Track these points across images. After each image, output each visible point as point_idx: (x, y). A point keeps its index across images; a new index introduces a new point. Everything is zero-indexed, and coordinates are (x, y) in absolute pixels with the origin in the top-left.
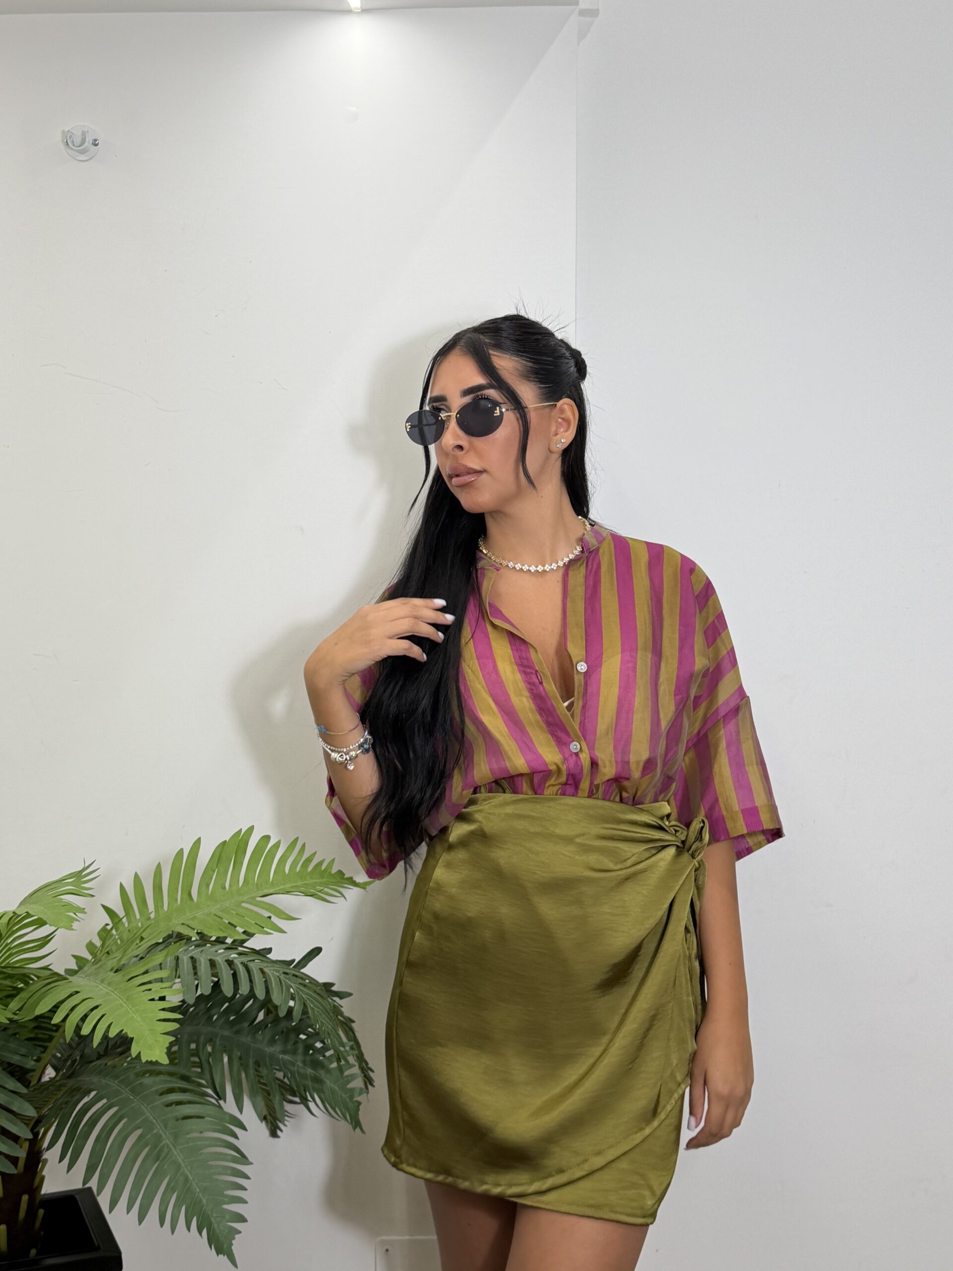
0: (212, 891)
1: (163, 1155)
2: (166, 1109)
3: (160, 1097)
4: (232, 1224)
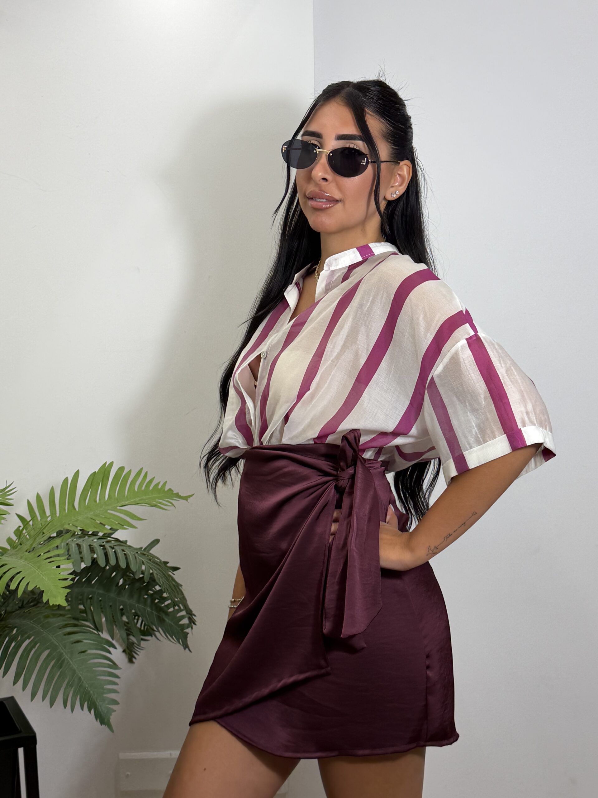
0: (88, 504)
1: (64, 665)
2: (65, 637)
3: (60, 630)
4: (110, 706)
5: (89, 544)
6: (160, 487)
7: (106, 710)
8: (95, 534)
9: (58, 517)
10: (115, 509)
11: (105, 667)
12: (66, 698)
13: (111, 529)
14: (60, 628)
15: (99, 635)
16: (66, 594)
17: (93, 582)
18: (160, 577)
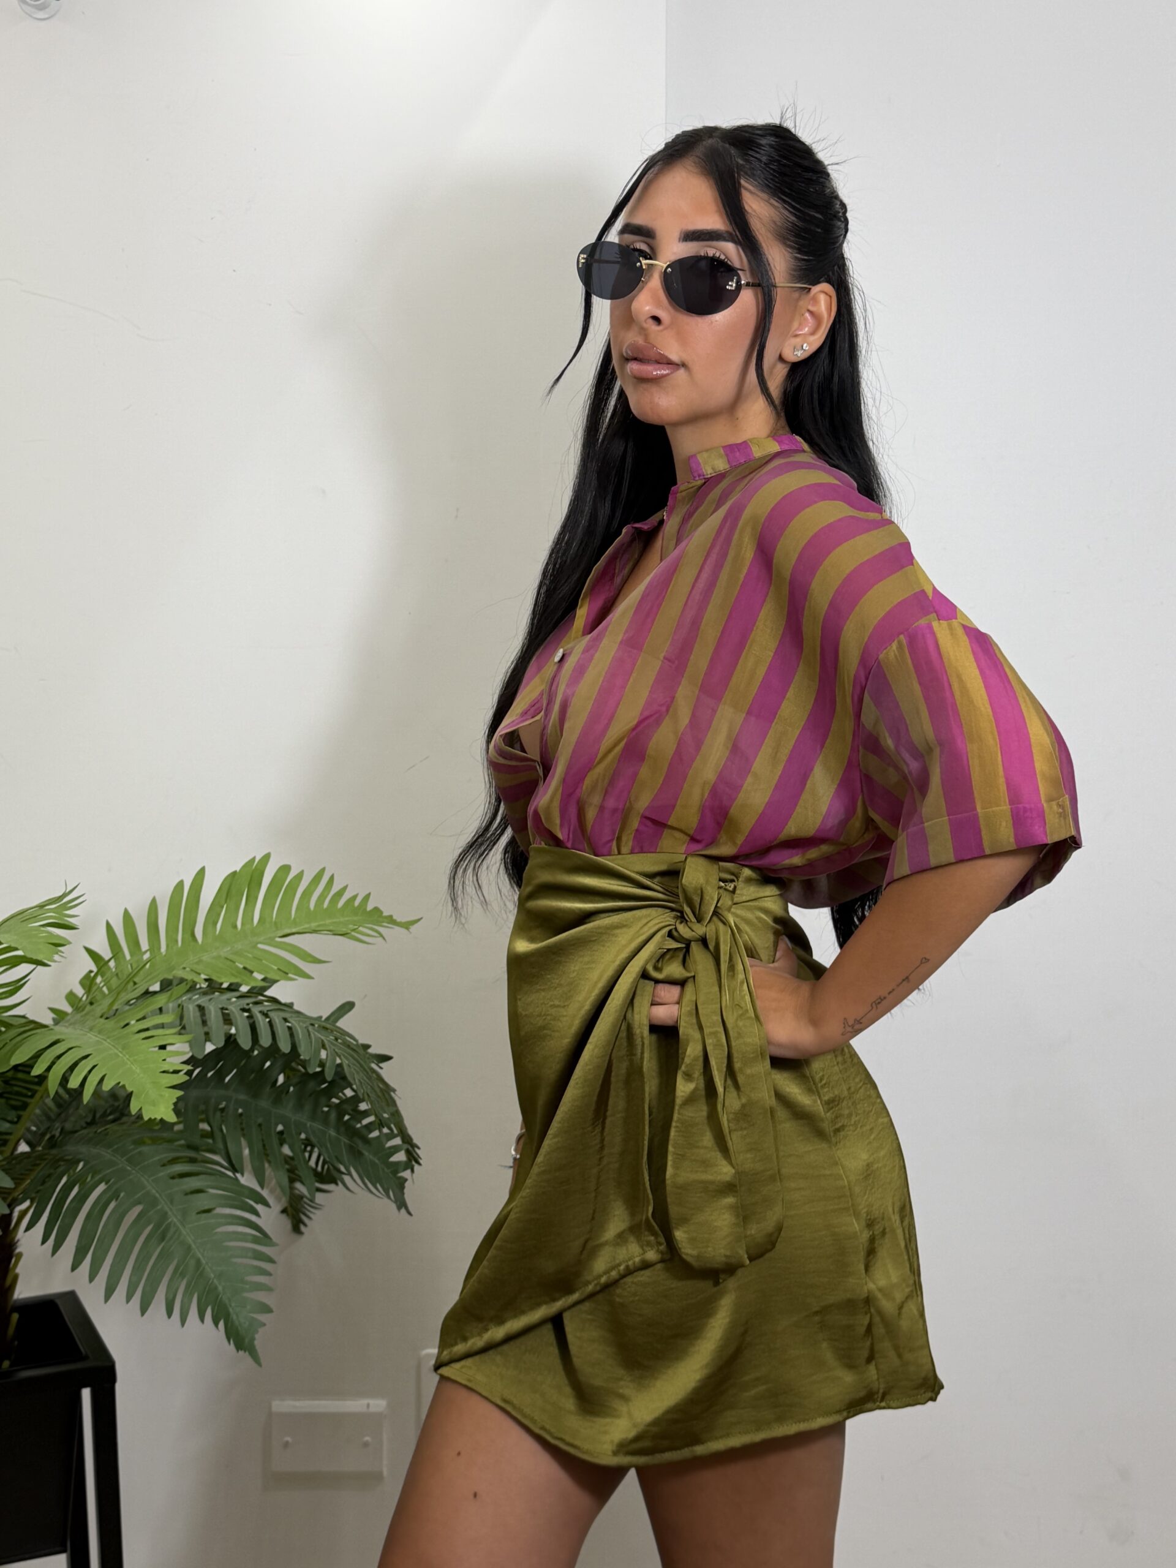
0: (220, 932)
1: (169, 1235)
2: (171, 1181)
3: (162, 1168)
4: (254, 1316)
5: (220, 1006)
6: (357, 903)
7: (247, 1323)
8: (233, 988)
9: (165, 956)
10: (270, 942)
11: (246, 1241)
12: (171, 1296)
13: (264, 980)
14: (164, 1165)
15: (236, 1179)
16: (175, 1100)
17: (227, 1079)
18: (354, 1072)
